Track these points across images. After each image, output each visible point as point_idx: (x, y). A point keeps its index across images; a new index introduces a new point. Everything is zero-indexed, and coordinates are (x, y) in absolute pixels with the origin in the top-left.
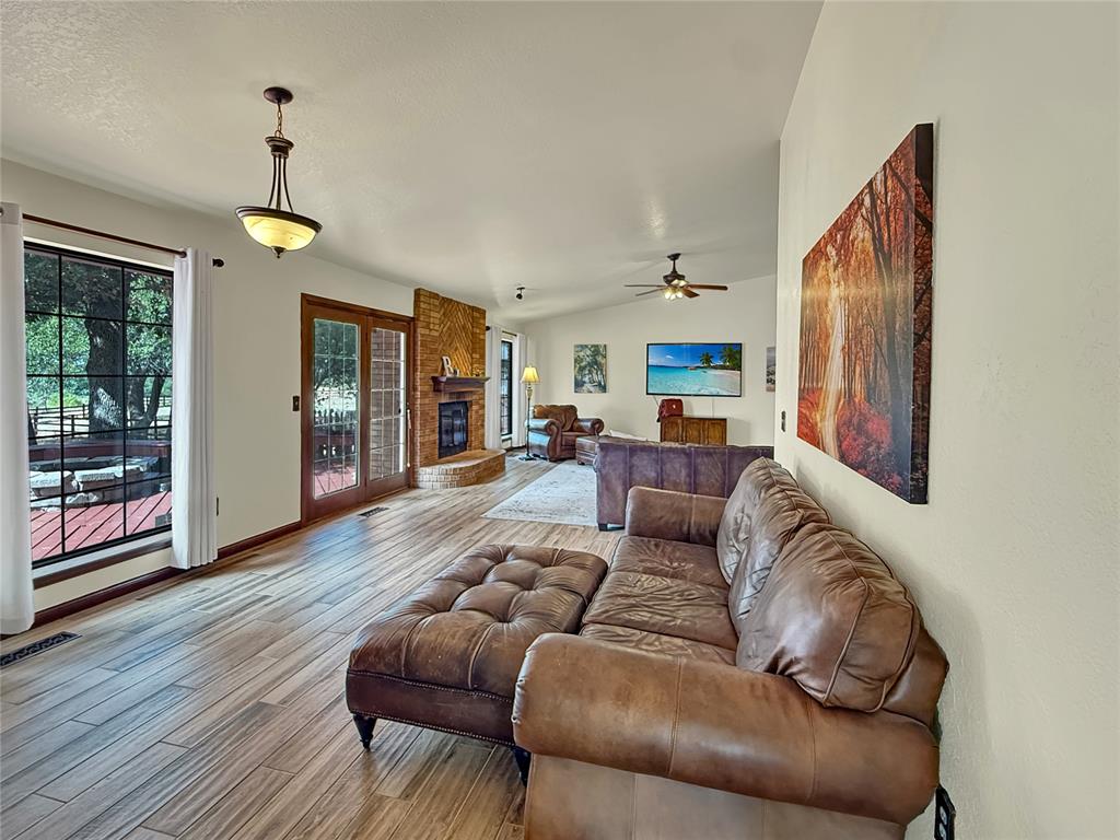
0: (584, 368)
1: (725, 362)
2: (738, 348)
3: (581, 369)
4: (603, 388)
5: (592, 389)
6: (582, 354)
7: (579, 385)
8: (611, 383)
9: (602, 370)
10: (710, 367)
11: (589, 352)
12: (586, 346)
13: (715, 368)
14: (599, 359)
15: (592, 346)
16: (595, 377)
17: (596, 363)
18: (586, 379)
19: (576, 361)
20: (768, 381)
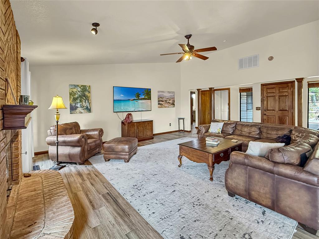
0: (77, 99)
1: (145, 96)
2: (149, 91)
3: (75, 99)
4: (89, 110)
5: (82, 111)
6: (75, 90)
7: (73, 109)
8: (94, 107)
9: (88, 100)
10: (139, 99)
11: (79, 89)
12: (78, 86)
13: (141, 99)
14: (87, 93)
15: (82, 86)
16: (84, 104)
17: (84, 96)
18: (79, 105)
19: (71, 94)
20: (159, 104)
